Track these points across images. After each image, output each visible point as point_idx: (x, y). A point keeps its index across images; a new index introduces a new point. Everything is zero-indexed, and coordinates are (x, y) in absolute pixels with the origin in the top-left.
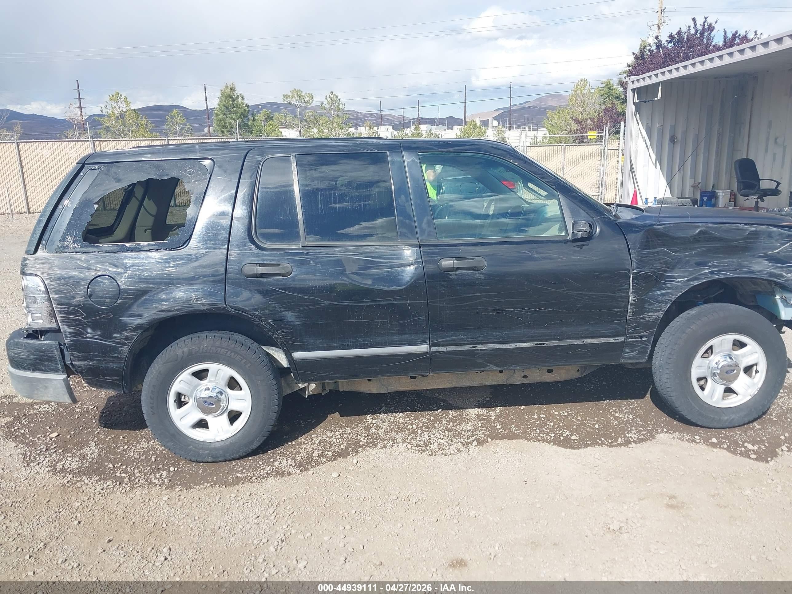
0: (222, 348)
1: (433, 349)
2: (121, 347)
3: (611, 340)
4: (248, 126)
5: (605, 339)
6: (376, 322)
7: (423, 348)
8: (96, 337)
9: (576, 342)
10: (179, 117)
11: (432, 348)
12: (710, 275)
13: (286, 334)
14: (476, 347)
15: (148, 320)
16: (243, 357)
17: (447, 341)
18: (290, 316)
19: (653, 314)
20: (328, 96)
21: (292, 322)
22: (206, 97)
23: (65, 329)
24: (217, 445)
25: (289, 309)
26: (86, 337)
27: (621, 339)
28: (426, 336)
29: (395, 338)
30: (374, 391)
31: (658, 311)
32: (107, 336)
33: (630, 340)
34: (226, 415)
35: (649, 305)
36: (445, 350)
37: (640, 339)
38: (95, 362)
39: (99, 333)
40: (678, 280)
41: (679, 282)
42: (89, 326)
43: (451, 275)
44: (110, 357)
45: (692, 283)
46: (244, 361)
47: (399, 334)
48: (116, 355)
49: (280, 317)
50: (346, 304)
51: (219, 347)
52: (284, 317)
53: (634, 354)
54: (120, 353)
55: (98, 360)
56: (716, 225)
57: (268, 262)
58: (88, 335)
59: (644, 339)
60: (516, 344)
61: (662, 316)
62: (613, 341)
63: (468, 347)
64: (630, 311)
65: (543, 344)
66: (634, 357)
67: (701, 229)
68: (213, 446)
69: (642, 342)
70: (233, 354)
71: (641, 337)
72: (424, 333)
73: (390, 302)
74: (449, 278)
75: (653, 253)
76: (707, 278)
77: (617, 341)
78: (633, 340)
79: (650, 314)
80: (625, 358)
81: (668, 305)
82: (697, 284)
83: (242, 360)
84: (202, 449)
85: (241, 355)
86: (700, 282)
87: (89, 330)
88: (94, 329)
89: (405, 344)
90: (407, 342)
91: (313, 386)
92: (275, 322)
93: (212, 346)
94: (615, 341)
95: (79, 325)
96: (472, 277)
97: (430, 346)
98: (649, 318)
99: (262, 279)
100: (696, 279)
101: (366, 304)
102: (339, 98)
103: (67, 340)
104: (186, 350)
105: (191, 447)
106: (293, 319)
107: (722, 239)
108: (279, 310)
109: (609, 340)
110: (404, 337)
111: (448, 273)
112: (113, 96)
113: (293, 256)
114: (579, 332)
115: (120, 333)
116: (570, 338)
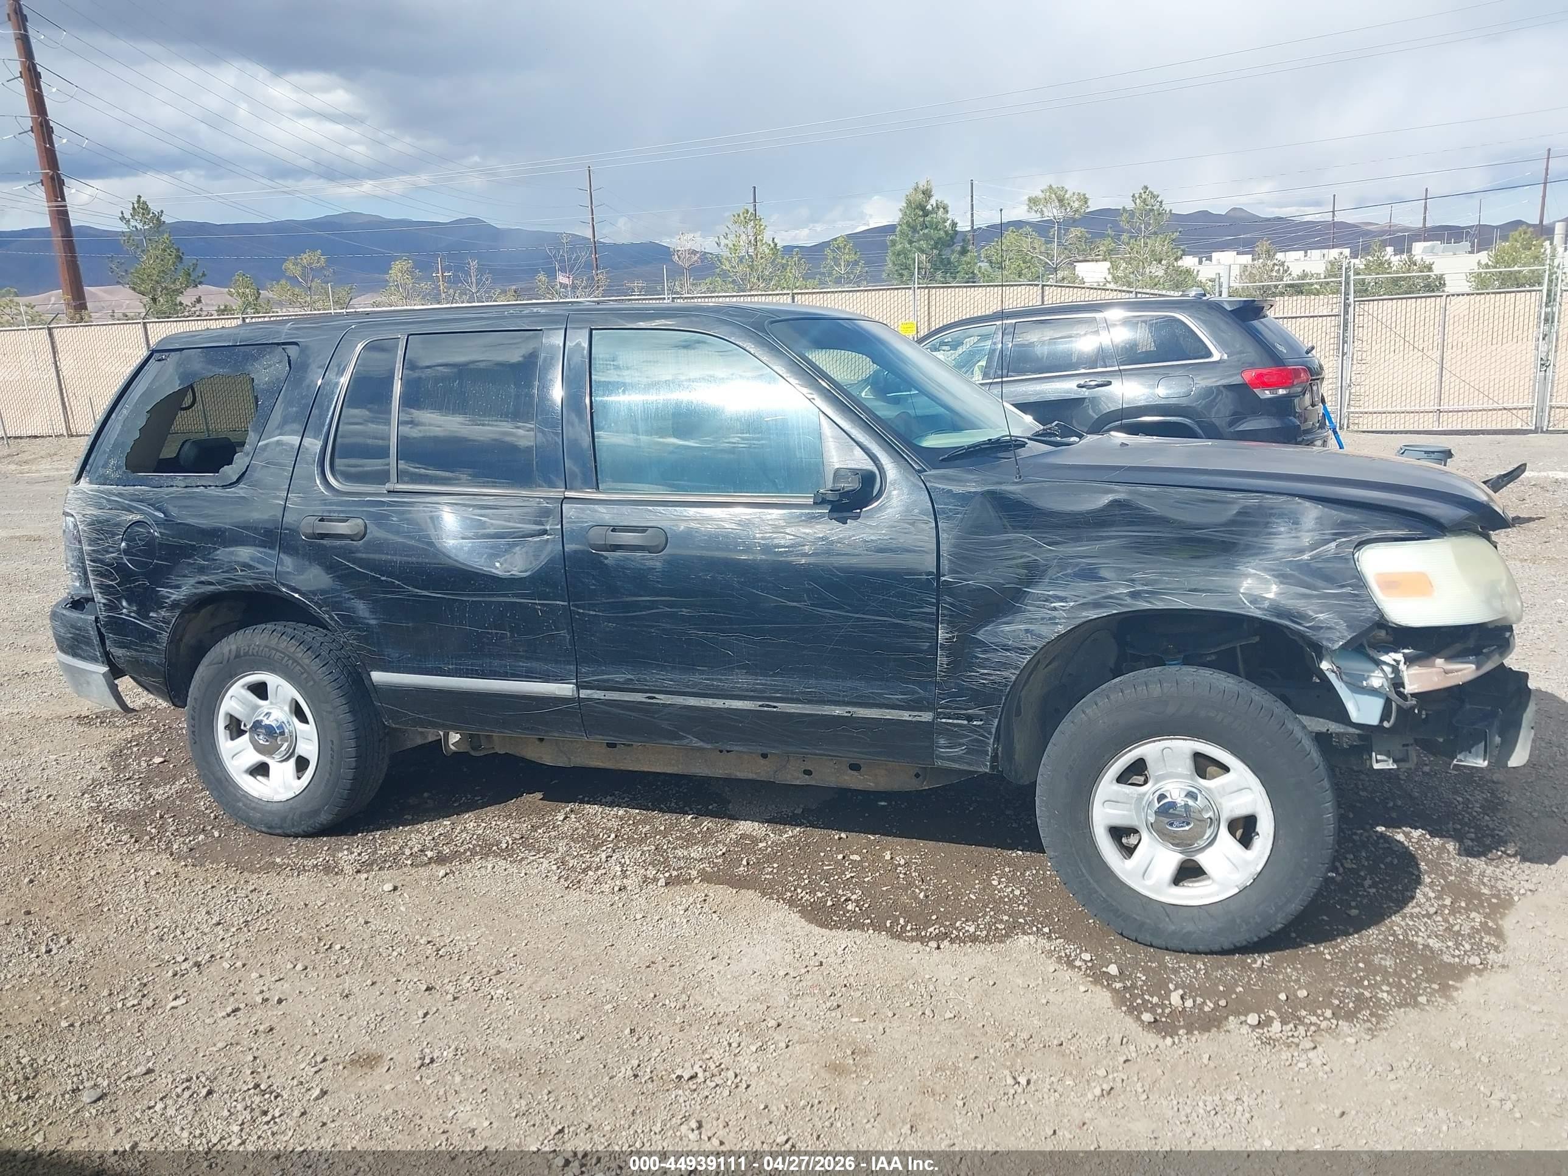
0: (277, 650)
1: (584, 694)
2: (160, 634)
3: (906, 715)
4: (949, 263)
5: (892, 711)
6: (488, 633)
7: (564, 689)
8: (132, 614)
9: (838, 711)
10: (847, 250)
11: (581, 691)
12: (1129, 600)
13: (358, 638)
14: (654, 698)
15: (185, 595)
16: (304, 668)
17: (604, 681)
18: (361, 608)
19: (992, 672)
20: (1137, 196)
21: (365, 618)
22: (972, 205)
23: (99, 598)
24: (275, 807)
25: (361, 596)
26: (122, 614)
27: (927, 717)
28: (572, 667)
29: (521, 664)
30: (548, 761)
31: (1004, 666)
32: (143, 614)
33: (944, 720)
34: (292, 761)
35: (985, 652)
36: (603, 698)
37: (965, 722)
38: (134, 653)
39: (135, 608)
40: (1053, 605)
41: (1055, 609)
42: (123, 597)
43: (606, 558)
44: (149, 646)
45: (1084, 614)
46: (305, 675)
47: (528, 658)
48: (154, 645)
49: (348, 609)
50: (439, 595)
51: (273, 649)
52: (353, 610)
53: (958, 751)
54: (158, 643)
55: (135, 650)
56: (1155, 489)
57: (336, 515)
58: (124, 611)
59: (975, 723)
60: (724, 701)
61: (1014, 677)
62: (910, 719)
63: (640, 697)
64: (942, 660)
65: (775, 707)
66: (960, 757)
67: (1117, 497)
68: (269, 807)
69: (974, 730)
70: (291, 662)
71: (970, 718)
72: (569, 663)
73: (507, 600)
74: (602, 563)
75: (1001, 543)
76: (1120, 605)
77: (918, 719)
78: (951, 721)
79: (986, 671)
80: (943, 758)
81: (1028, 657)
82: (1096, 616)
83: (302, 673)
84: (254, 809)
85: (302, 667)
86: (1105, 614)
87: (124, 604)
88: (129, 603)
89: (536, 678)
90: (540, 674)
91: (455, 737)
92: (340, 616)
93: (266, 646)
94: (914, 719)
95: (114, 594)
96: (642, 564)
97: (579, 687)
98: (985, 679)
99: (324, 542)
100: (1096, 605)
101: (471, 599)
102: (1159, 199)
103: (103, 615)
104: (234, 647)
105: (241, 804)
106: (367, 614)
107: (1169, 522)
108: (347, 596)
109: (900, 716)
110: (535, 665)
111: (602, 556)
112: (739, 216)
113: (371, 507)
114: (840, 691)
115: (156, 611)
116: (822, 702)
